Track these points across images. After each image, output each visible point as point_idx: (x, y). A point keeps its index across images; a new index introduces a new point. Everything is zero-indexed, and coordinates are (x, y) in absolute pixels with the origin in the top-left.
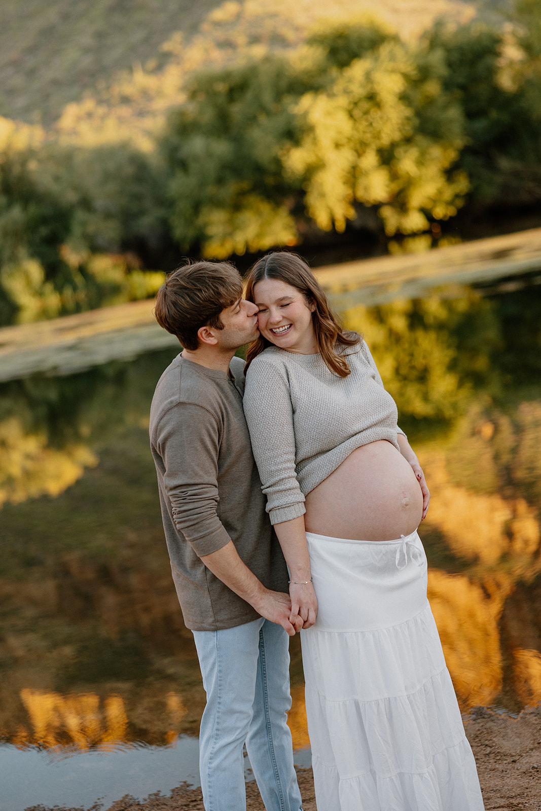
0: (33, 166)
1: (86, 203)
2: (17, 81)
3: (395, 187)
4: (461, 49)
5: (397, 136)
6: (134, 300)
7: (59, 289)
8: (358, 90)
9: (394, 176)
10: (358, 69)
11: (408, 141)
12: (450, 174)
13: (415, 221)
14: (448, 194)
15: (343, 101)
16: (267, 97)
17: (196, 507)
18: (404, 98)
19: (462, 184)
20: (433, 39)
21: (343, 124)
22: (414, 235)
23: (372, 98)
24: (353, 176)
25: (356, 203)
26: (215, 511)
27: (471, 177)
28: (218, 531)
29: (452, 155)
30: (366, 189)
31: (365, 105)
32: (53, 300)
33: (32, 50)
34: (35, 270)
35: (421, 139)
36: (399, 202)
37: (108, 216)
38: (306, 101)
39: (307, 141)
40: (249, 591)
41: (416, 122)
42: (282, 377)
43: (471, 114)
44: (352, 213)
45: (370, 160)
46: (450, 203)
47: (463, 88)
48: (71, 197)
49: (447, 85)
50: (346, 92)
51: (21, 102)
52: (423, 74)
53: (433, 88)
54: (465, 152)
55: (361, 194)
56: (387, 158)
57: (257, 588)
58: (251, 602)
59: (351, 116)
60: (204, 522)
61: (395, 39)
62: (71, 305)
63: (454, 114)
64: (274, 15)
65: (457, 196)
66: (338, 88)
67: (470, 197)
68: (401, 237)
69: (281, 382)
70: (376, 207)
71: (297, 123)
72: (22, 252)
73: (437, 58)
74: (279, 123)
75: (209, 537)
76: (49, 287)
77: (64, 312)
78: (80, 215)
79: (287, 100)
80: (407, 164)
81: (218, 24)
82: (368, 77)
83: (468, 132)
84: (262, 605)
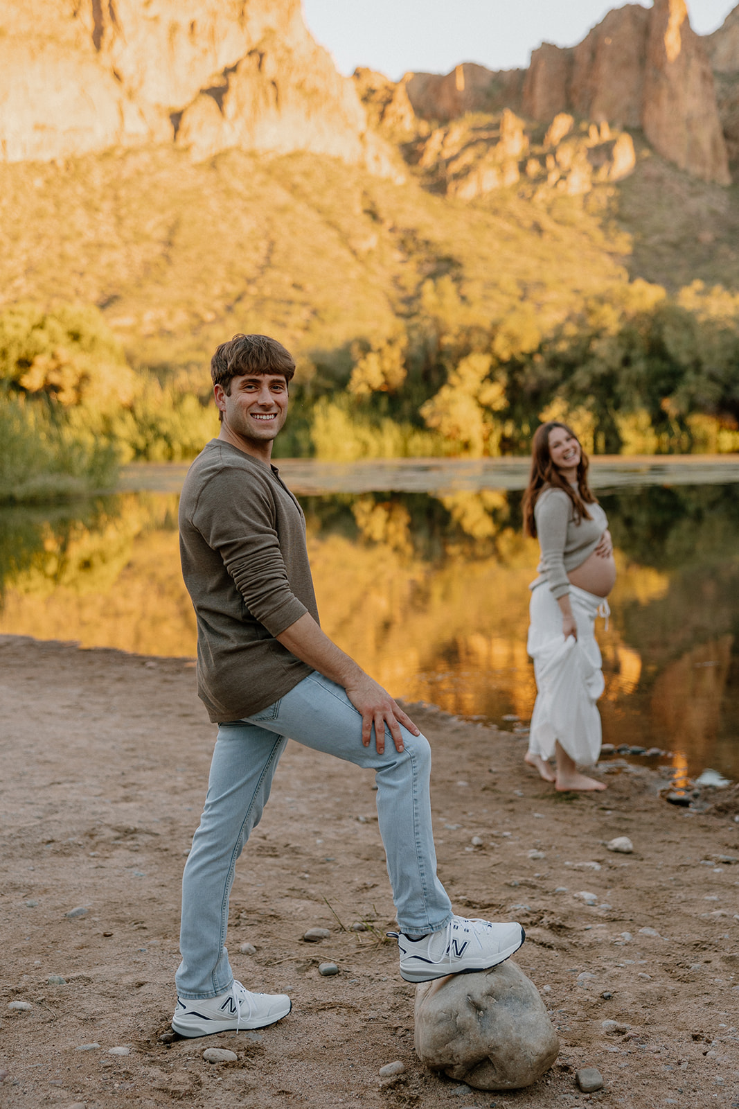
0: (668, 329)
1: (697, 365)
6: (720, 452)
7: (658, 433)
32: (651, 441)
34: (644, 418)
37: (712, 378)
48: (684, 359)
62: (665, 448)
72: (637, 399)
76: (651, 431)
77: (658, 452)
78: (690, 375)
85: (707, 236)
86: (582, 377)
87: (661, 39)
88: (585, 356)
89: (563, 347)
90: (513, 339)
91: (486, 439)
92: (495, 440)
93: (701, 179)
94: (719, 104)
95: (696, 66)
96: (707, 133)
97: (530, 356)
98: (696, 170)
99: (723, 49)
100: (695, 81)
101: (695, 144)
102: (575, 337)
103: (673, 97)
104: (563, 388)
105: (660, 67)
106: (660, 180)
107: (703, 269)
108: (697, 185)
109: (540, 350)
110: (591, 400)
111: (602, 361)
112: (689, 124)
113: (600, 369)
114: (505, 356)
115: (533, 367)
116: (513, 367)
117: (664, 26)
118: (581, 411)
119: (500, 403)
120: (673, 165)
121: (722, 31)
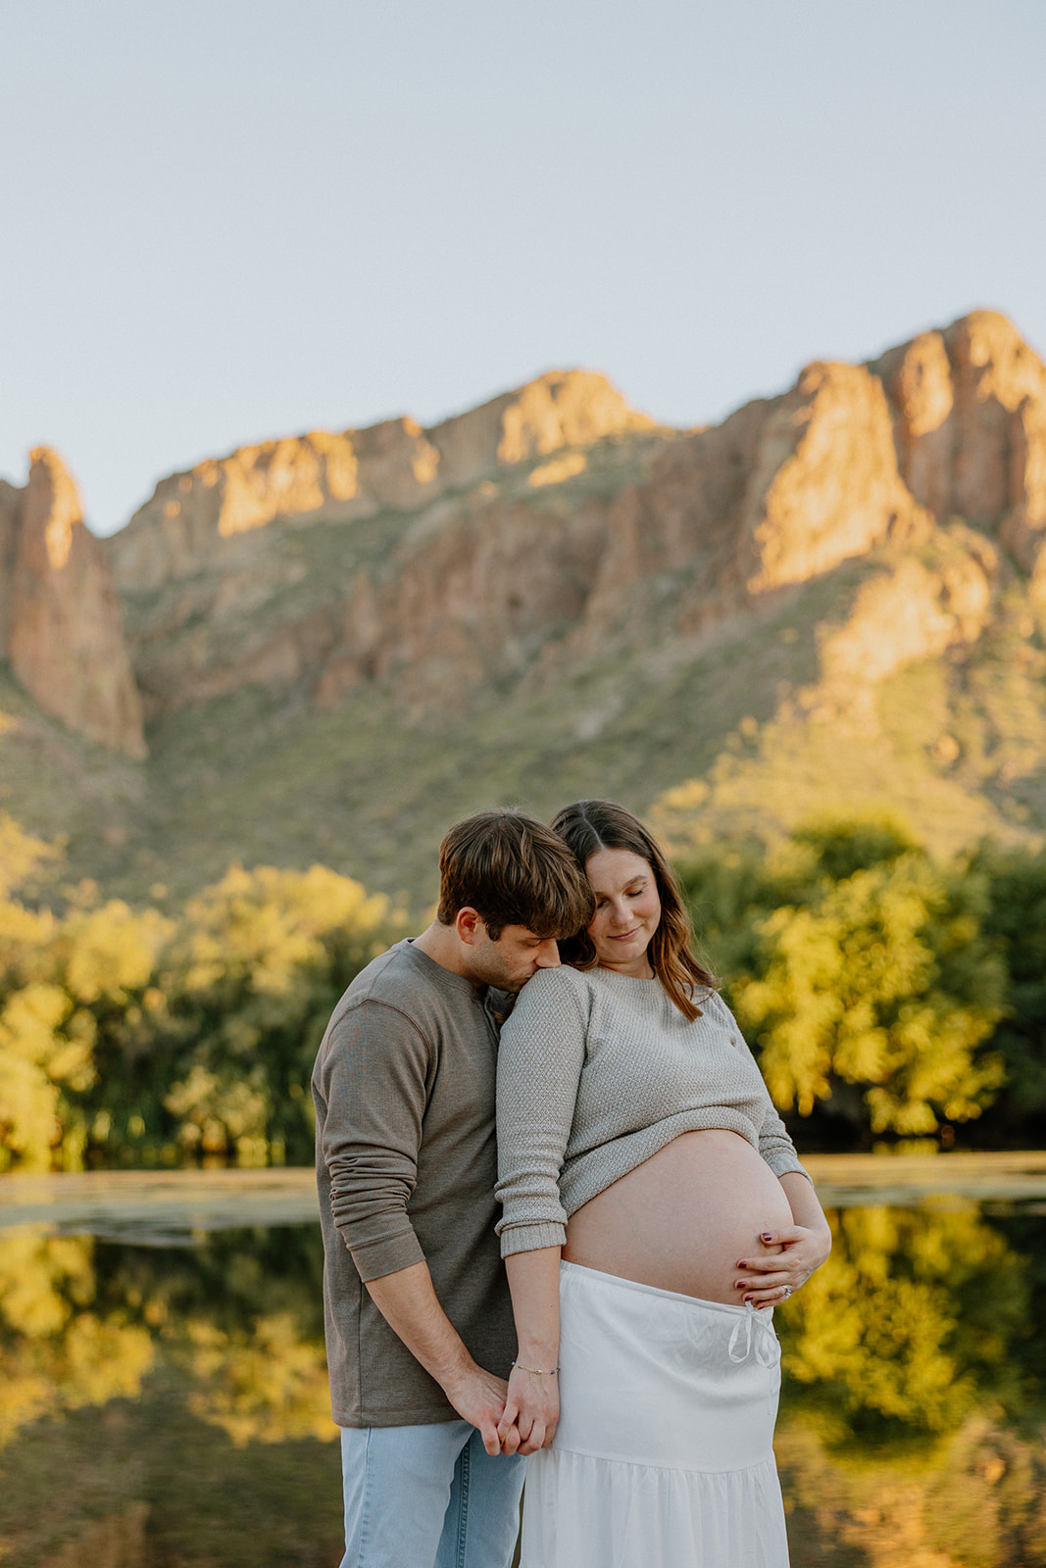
2: (385, 846)
3: (895, 1061)
4: (1014, 882)
5: (906, 988)
8: (856, 914)
9: (894, 1046)
10: (861, 886)
11: (921, 997)
12: (978, 1055)
13: (917, 1117)
14: (971, 1086)
15: (832, 926)
16: (725, 907)
17: (369, 1187)
18: (922, 935)
19: (994, 1074)
20: (976, 863)
21: (827, 957)
22: (914, 1137)
23: (875, 928)
24: (834, 1036)
25: (833, 1077)
26: (402, 1202)
27: (1008, 1065)
28: (402, 1238)
29: (984, 1029)
30: (851, 1058)
31: (864, 937)
33: (412, 808)
35: (938, 997)
36: (897, 1084)
38: (780, 918)
39: (774, 975)
40: (440, 1360)
41: (936, 971)
42: (577, 1003)
43: (1019, 975)
44: (824, 1089)
45: (862, 1016)
46: (973, 1099)
47: (1013, 936)
49: (988, 928)
50: (840, 914)
51: (384, 875)
52: (954, 907)
53: (966, 928)
54: (1003, 1027)
55: (841, 1064)
56: (887, 1017)
57: (457, 1357)
58: (442, 1380)
59: (841, 947)
60: (378, 1217)
61: (922, 853)
63: (993, 969)
64: (755, 810)
65: (983, 1090)
66: (829, 906)
67: (1003, 1095)
68: (892, 1138)
69: (574, 1010)
70: (863, 1087)
71: (761, 948)
73: (978, 887)
74: (737, 943)
75: (383, 1245)
79: (753, 914)
80: (916, 1030)
81: (675, 811)
82: (874, 897)
83: (1009, 998)
84: (459, 1389)
85: (117, 835)
86: (241, 1034)
87: (40, 532)
88: (240, 994)
89: (200, 979)
90: (106, 961)
91: (57, 1146)
92: (75, 1144)
93: (101, 747)
94: (128, 637)
95: (93, 578)
96: (111, 679)
97: (137, 995)
98: (93, 732)
99: (129, 558)
100: (91, 602)
101: (91, 695)
102: (217, 961)
103: (58, 618)
104: (204, 1049)
105: (39, 571)
106: (37, 744)
107: (123, 884)
108: (96, 756)
109: (154, 982)
110: (258, 1075)
111: (277, 1002)
112: (84, 662)
113: (275, 1017)
114: (88, 991)
115: (146, 1015)
116: (106, 1013)
117: (45, 515)
118: (241, 1091)
119: (84, 1081)
120: (57, 722)
121: (128, 533)
